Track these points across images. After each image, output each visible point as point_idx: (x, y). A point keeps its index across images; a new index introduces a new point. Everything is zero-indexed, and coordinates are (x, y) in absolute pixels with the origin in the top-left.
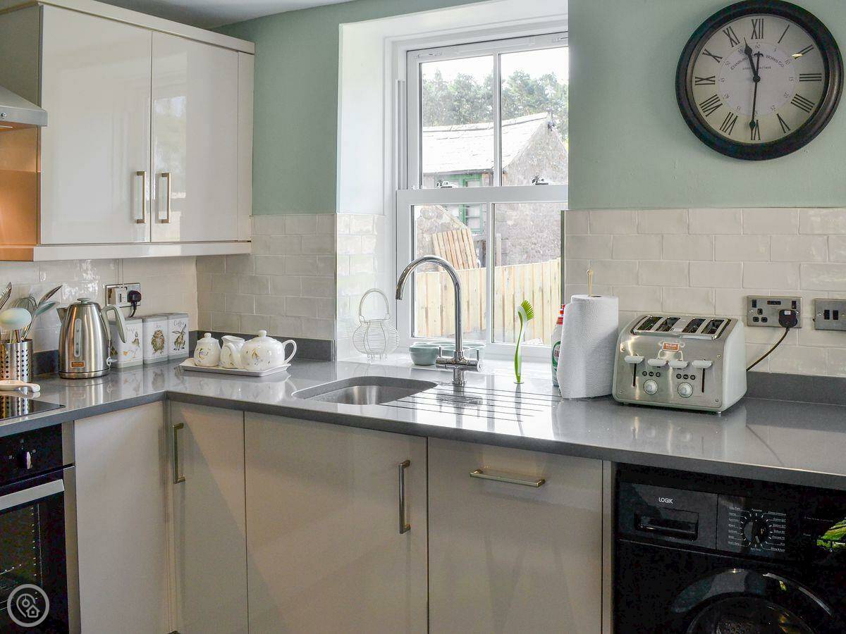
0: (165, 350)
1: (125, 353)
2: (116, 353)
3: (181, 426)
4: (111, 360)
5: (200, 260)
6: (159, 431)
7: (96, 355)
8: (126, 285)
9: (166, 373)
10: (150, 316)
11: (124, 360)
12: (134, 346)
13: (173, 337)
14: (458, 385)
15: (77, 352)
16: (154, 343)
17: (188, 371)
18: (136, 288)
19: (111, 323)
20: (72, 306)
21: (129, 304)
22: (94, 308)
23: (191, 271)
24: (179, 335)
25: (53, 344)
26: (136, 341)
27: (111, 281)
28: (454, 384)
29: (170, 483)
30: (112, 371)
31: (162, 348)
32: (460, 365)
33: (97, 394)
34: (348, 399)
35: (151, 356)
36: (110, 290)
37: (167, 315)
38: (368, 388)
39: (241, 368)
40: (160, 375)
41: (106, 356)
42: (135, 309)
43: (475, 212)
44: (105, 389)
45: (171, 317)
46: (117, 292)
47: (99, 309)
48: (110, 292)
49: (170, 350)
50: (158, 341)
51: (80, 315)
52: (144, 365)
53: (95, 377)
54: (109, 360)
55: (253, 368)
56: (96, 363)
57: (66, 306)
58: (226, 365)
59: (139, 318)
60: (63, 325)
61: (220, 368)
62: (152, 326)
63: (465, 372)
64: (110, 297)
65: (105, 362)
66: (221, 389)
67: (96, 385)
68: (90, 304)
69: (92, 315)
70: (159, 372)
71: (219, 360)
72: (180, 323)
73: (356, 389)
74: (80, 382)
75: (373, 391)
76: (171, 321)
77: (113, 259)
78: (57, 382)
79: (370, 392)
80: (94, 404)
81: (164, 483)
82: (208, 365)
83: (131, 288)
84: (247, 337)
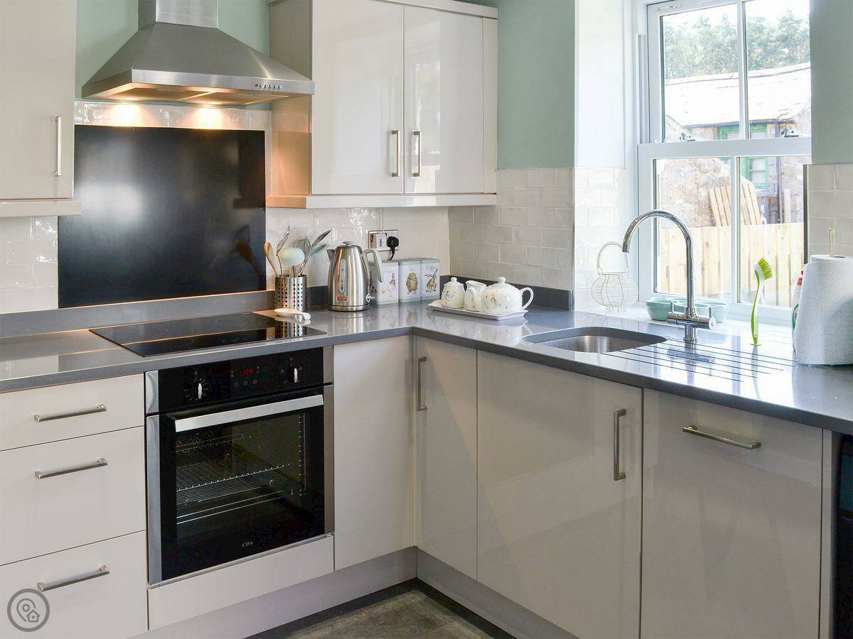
0: (418, 291)
1: (383, 292)
2: (376, 292)
3: (424, 359)
4: (370, 297)
5: (452, 210)
6: (406, 363)
7: (357, 292)
8: (386, 232)
9: (418, 312)
10: (406, 260)
11: (382, 298)
12: (391, 286)
13: (426, 280)
14: (689, 342)
15: (342, 288)
16: (408, 284)
17: (436, 311)
18: (394, 235)
19: (370, 264)
20: (339, 248)
21: (389, 249)
22: (356, 250)
23: (444, 219)
24: (431, 278)
25: (323, 281)
26: (393, 282)
27: (373, 228)
28: (685, 340)
29: (415, 410)
30: (371, 307)
31: (415, 289)
32: (691, 322)
33: (358, 325)
34: (580, 348)
35: (406, 296)
36: (372, 236)
37: (421, 260)
38: (599, 338)
39: (482, 311)
40: (412, 314)
41: (366, 293)
42: (393, 253)
43: (759, 165)
44: (364, 322)
45: (424, 261)
46: (378, 238)
47: (361, 252)
48: (372, 238)
49: (423, 291)
50: (412, 284)
51: (344, 256)
52: (400, 303)
53: (357, 311)
54: (368, 297)
55: (493, 312)
56: (357, 297)
57: (334, 248)
58: (469, 308)
59: (396, 261)
60: (332, 264)
61: (464, 310)
62: (407, 269)
63: (697, 329)
64: (372, 241)
65: (365, 299)
66: (465, 331)
67: (357, 318)
68: (353, 246)
69: (355, 255)
70: (413, 311)
71: (464, 303)
72: (432, 268)
73: (587, 338)
74: (345, 314)
75: (604, 342)
76: (424, 265)
77: (375, 208)
78: (326, 313)
79: (601, 342)
80: (355, 332)
81: (409, 409)
82: (453, 307)
83: (389, 235)
84: (489, 283)
